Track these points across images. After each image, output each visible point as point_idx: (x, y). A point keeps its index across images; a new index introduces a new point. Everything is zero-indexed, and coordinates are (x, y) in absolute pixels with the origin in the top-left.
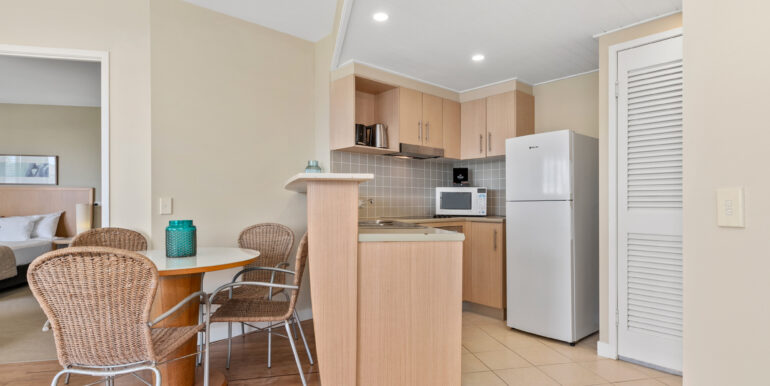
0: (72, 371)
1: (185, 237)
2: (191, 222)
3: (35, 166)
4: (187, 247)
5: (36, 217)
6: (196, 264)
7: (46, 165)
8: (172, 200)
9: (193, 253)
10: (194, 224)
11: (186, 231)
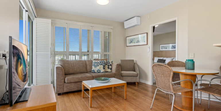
0: (159, 89)
1: (191, 64)
2: (193, 60)
3: (173, 46)
4: (192, 67)
5: (173, 58)
6: (194, 72)
7: (175, 45)
8: (194, 54)
9: (193, 69)
10: (194, 60)
11: (192, 62)
